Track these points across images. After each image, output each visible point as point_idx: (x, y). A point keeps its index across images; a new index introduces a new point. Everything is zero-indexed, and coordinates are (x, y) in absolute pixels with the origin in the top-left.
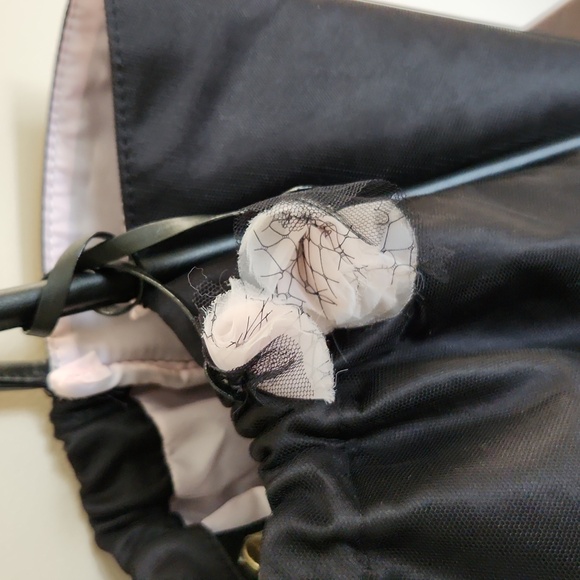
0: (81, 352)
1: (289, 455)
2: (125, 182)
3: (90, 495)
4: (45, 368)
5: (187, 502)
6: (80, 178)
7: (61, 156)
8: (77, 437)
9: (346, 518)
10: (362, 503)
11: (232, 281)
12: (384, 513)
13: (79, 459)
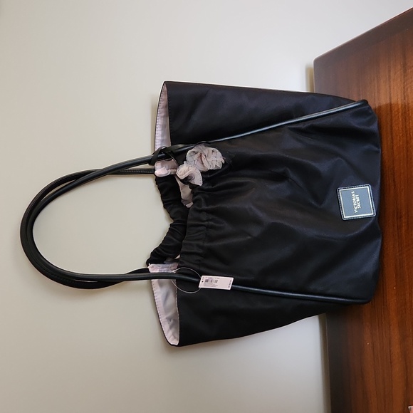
0: (162, 167)
1: (197, 194)
2: (170, 133)
3: (163, 197)
4: (154, 170)
5: (184, 200)
6: (163, 127)
7: (160, 122)
8: (160, 185)
9: (204, 207)
10: (207, 205)
11: (185, 162)
12: (211, 207)
13: (161, 189)
